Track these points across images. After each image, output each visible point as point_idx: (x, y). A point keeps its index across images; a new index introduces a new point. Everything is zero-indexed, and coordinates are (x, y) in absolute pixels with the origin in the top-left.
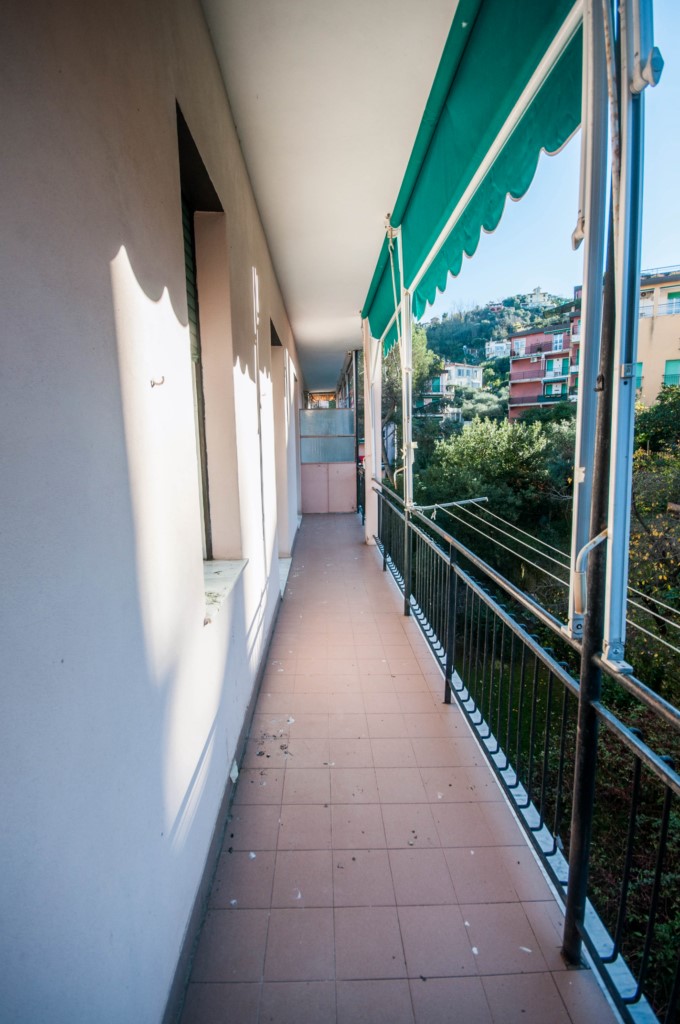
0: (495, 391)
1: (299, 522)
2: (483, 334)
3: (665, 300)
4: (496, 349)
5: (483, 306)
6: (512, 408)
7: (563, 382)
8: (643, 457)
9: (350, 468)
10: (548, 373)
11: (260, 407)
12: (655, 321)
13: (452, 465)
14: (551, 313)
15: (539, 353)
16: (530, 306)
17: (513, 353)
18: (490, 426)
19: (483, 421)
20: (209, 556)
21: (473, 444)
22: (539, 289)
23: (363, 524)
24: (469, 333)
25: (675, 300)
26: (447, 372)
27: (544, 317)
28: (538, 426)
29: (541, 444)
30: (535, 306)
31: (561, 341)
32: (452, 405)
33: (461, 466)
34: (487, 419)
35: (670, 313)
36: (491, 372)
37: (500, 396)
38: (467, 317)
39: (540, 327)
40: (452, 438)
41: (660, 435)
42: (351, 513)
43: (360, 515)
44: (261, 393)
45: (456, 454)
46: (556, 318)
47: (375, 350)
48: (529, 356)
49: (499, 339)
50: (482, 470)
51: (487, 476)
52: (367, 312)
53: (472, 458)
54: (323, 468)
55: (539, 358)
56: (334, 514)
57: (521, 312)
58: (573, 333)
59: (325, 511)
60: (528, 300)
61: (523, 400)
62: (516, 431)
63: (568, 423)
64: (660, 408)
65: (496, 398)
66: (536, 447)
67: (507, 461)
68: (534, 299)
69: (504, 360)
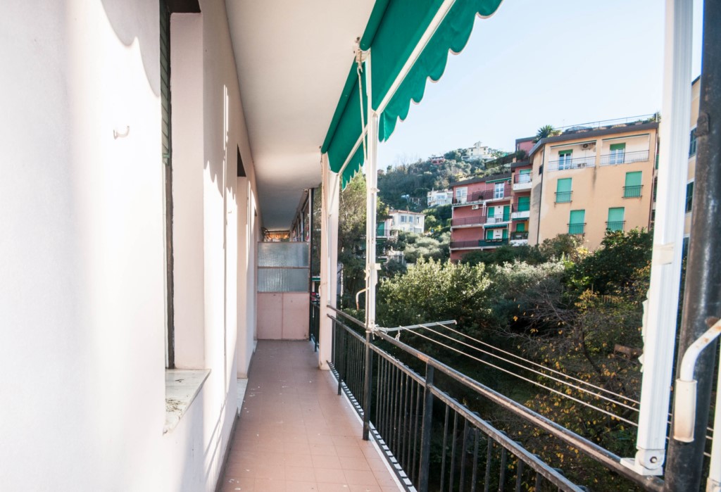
0: (436, 236)
1: (255, 347)
2: (426, 184)
3: (607, 151)
4: (438, 198)
5: (425, 159)
6: (453, 252)
7: (504, 228)
8: (592, 299)
9: (304, 298)
10: (489, 219)
11: (225, 223)
12: (598, 171)
13: (397, 302)
14: (492, 163)
15: (480, 201)
16: (471, 159)
17: (454, 201)
18: (435, 267)
19: (427, 261)
20: (171, 366)
21: (417, 283)
22: (479, 143)
23: (316, 350)
24: (413, 183)
25: (617, 151)
26: (391, 217)
27: (486, 168)
28: (481, 267)
29: (485, 283)
30: (475, 158)
31: (502, 190)
32: (395, 249)
33: (405, 303)
34: (431, 259)
35: (613, 163)
36: (433, 219)
37: (441, 241)
38: (410, 168)
39: (481, 176)
40: (396, 277)
41: (606, 278)
42: (304, 340)
43: (313, 342)
44: (228, 210)
45: (401, 291)
46: (497, 169)
47: (333, 184)
48: (471, 203)
49: (440, 189)
50: (426, 308)
51: (430, 314)
52: (327, 147)
53: (416, 296)
54: (278, 297)
55: (481, 205)
56: (287, 340)
57: (462, 164)
58: (515, 182)
59: (279, 338)
60: (469, 153)
61: (464, 244)
62: (460, 271)
63: (510, 265)
64: (606, 251)
65: (437, 243)
66: (480, 286)
67: (450, 299)
68: (475, 152)
69: (445, 207)
